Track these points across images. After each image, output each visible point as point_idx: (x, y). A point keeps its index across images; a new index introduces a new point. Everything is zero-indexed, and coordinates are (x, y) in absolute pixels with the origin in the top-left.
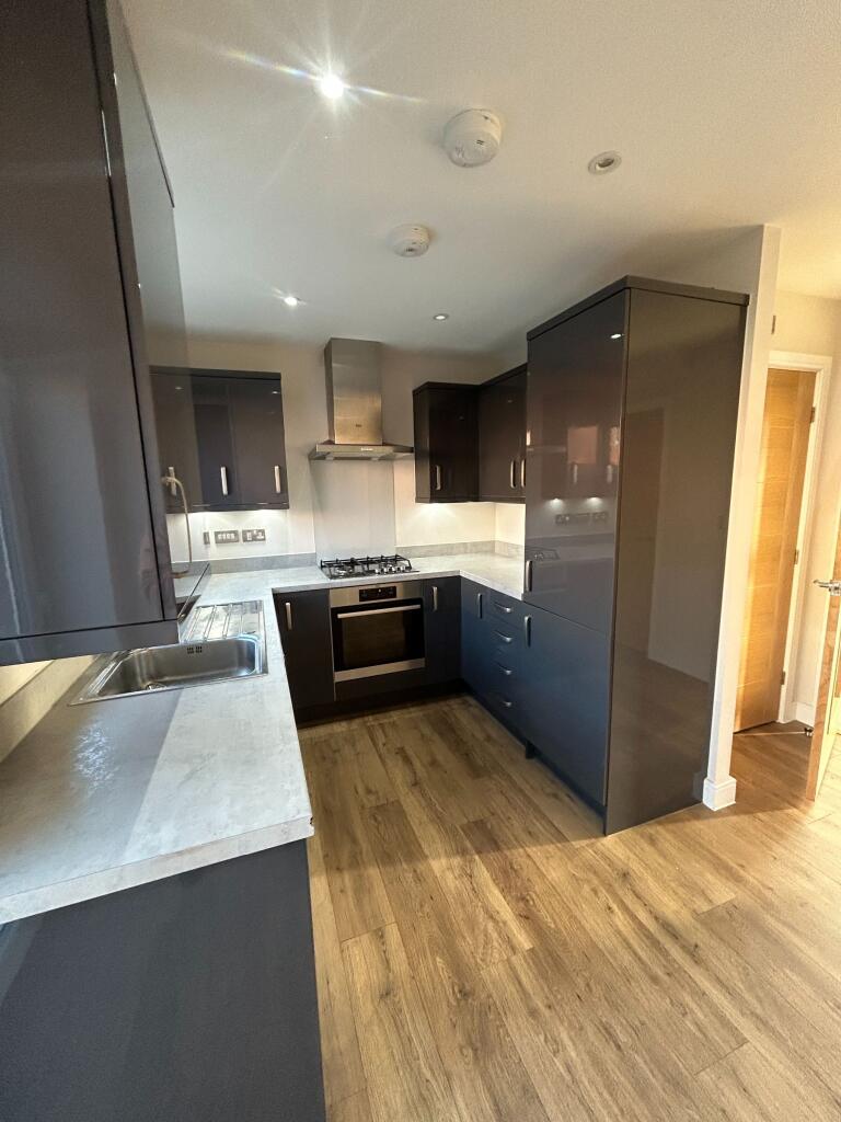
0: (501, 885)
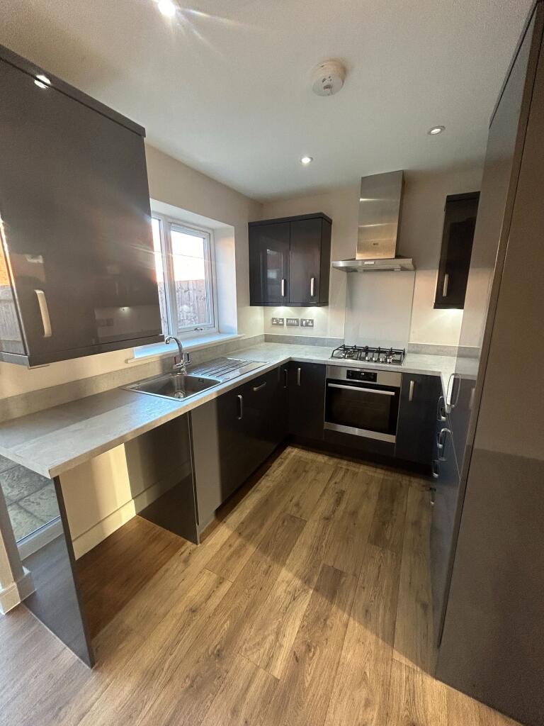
0: (305, 623)
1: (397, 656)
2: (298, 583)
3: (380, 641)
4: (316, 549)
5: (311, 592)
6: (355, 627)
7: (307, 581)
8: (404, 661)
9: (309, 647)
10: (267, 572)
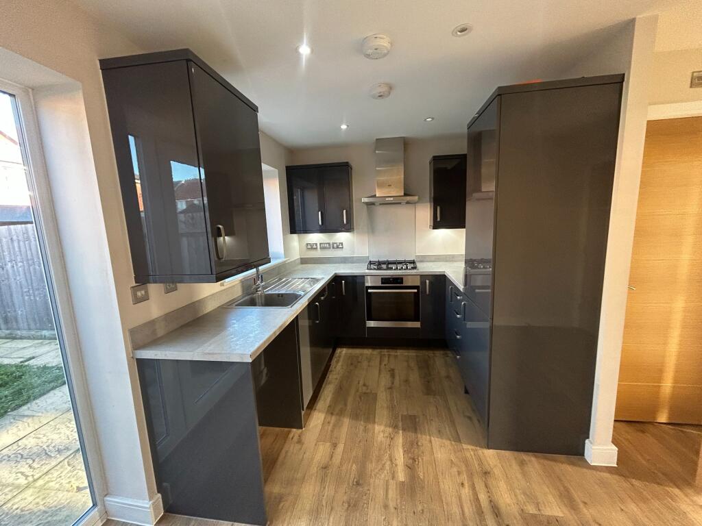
0: (406, 449)
1: (465, 446)
2: (390, 430)
3: (453, 443)
4: (392, 408)
5: (401, 432)
6: (436, 441)
7: (395, 427)
8: (470, 447)
9: (414, 459)
10: (365, 430)
